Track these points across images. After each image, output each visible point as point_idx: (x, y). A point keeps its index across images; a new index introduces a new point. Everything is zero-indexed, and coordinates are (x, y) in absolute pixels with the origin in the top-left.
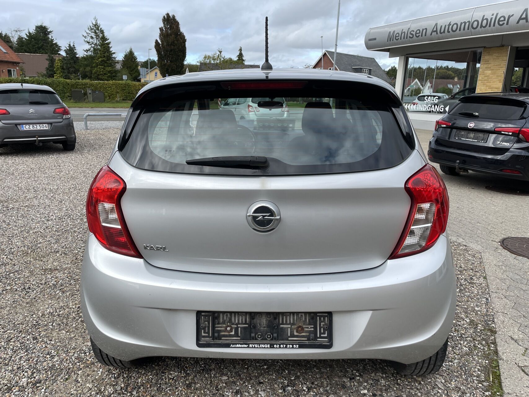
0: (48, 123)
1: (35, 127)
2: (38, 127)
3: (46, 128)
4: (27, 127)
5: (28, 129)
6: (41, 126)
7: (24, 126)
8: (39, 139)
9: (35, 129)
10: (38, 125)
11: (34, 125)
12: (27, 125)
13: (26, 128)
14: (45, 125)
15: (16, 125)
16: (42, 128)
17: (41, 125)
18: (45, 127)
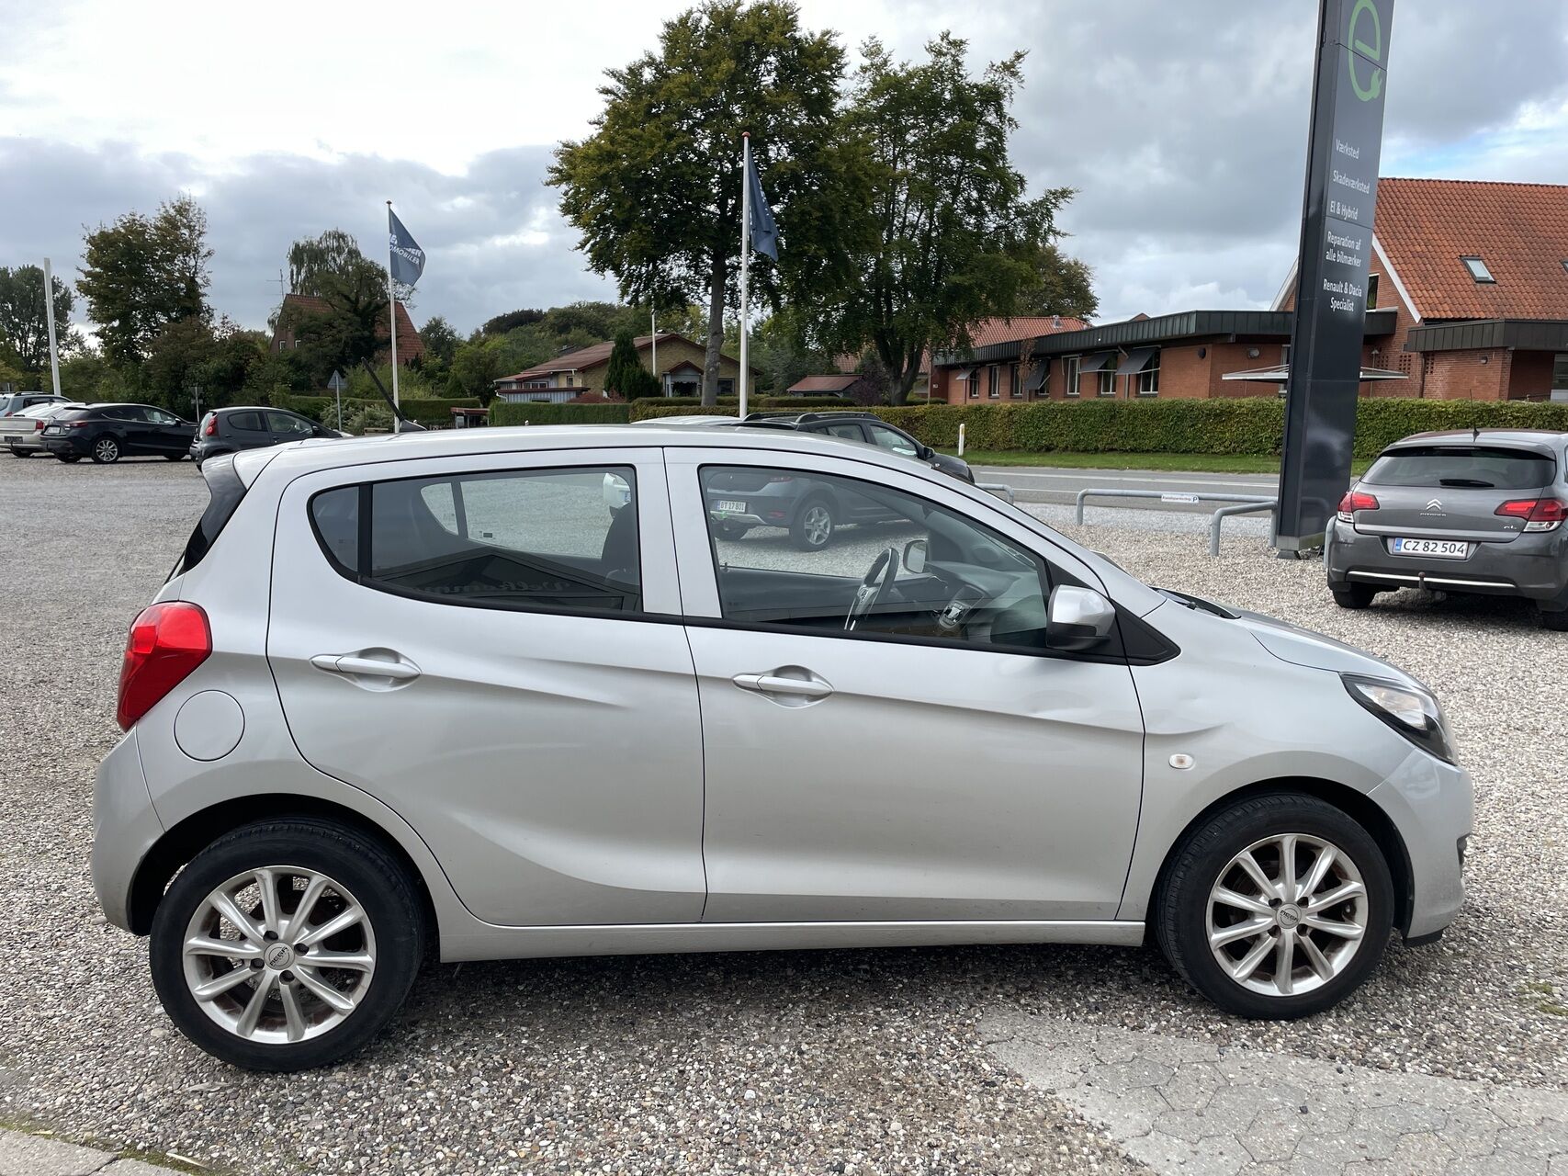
0: (1470, 541)
1: (1431, 547)
2: (1439, 550)
3: (1459, 554)
4: (1411, 544)
5: (1411, 551)
6: (1448, 547)
7: (1404, 541)
8: (1425, 579)
9: (1429, 552)
10: (1440, 543)
11: (1431, 542)
12: (1413, 540)
13: (1409, 547)
14: (1458, 545)
15: (1384, 537)
16: (1448, 553)
17: (1450, 543)
18: (1459, 551)
